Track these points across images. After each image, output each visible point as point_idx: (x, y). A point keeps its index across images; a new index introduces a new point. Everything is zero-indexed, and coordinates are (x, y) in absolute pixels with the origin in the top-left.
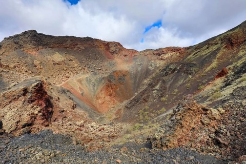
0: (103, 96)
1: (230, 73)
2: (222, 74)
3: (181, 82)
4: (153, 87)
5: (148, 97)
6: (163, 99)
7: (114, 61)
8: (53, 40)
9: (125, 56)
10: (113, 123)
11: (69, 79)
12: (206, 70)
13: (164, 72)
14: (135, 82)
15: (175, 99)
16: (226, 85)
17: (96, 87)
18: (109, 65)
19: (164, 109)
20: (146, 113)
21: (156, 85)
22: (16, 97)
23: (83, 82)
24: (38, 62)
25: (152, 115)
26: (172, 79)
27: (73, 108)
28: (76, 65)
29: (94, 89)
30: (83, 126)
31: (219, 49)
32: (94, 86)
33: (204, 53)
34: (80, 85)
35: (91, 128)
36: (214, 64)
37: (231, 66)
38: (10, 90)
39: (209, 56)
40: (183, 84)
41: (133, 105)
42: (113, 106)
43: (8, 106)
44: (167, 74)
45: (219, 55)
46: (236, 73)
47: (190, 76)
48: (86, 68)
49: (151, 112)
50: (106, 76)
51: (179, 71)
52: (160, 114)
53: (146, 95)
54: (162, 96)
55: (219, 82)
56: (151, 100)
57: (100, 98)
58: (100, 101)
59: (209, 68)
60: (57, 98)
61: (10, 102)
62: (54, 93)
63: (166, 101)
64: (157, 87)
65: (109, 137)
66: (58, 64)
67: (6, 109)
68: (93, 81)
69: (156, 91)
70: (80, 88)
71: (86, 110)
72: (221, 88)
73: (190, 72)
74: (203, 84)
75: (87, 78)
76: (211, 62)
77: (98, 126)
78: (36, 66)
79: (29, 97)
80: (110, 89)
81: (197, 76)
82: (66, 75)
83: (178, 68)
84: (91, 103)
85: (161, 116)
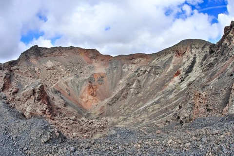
0: (86, 95)
1: (182, 73)
2: (178, 74)
3: (151, 81)
4: (130, 86)
5: (127, 94)
6: (139, 95)
7: (92, 65)
8: (47, 51)
9: (102, 60)
10: (98, 118)
11: (58, 82)
12: (167, 72)
13: (137, 74)
14: (112, 83)
15: (149, 94)
16: (182, 81)
17: (79, 88)
18: (89, 68)
19: (141, 103)
20: (126, 107)
21: (132, 84)
22: (29, 96)
23: (69, 84)
24: (37, 69)
25: (132, 109)
26: (144, 78)
27: (65, 105)
28: (62, 70)
29: (78, 89)
30: (76, 120)
31: (172, 57)
32: (78, 87)
33: (164, 59)
34: (66, 86)
35: (82, 122)
36: (171, 67)
37: (182, 68)
38: (25, 91)
39: (168, 62)
40: (154, 82)
41: (115, 102)
42: (96, 104)
43: (26, 102)
44: (139, 75)
45: (173, 61)
46: (186, 73)
47: (158, 76)
48: (70, 72)
49: (131, 106)
50: (87, 78)
51: (149, 72)
52: (139, 107)
53: (124, 93)
54: (138, 93)
55: (177, 79)
56: (129, 97)
57: (84, 97)
58: (84, 100)
59: (169, 70)
60: (52, 97)
61: (27, 100)
62: (50, 93)
63: (142, 96)
64: (134, 86)
65: (100, 128)
66: (49, 69)
67: (25, 105)
68: (77, 83)
69: (132, 89)
70: (67, 89)
71: (74, 107)
72: (179, 83)
73: (157, 73)
74: (167, 81)
75: (71, 80)
76: (169, 66)
77: (87, 121)
78: (36, 72)
79: (37, 96)
80: (91, 89)
81: (162, 75)
82: (56, 79)
83: (148, 70)
84: (77, 102)
85: (140, 109)
